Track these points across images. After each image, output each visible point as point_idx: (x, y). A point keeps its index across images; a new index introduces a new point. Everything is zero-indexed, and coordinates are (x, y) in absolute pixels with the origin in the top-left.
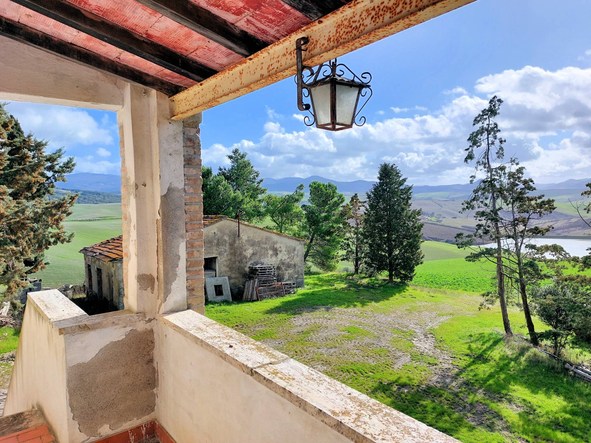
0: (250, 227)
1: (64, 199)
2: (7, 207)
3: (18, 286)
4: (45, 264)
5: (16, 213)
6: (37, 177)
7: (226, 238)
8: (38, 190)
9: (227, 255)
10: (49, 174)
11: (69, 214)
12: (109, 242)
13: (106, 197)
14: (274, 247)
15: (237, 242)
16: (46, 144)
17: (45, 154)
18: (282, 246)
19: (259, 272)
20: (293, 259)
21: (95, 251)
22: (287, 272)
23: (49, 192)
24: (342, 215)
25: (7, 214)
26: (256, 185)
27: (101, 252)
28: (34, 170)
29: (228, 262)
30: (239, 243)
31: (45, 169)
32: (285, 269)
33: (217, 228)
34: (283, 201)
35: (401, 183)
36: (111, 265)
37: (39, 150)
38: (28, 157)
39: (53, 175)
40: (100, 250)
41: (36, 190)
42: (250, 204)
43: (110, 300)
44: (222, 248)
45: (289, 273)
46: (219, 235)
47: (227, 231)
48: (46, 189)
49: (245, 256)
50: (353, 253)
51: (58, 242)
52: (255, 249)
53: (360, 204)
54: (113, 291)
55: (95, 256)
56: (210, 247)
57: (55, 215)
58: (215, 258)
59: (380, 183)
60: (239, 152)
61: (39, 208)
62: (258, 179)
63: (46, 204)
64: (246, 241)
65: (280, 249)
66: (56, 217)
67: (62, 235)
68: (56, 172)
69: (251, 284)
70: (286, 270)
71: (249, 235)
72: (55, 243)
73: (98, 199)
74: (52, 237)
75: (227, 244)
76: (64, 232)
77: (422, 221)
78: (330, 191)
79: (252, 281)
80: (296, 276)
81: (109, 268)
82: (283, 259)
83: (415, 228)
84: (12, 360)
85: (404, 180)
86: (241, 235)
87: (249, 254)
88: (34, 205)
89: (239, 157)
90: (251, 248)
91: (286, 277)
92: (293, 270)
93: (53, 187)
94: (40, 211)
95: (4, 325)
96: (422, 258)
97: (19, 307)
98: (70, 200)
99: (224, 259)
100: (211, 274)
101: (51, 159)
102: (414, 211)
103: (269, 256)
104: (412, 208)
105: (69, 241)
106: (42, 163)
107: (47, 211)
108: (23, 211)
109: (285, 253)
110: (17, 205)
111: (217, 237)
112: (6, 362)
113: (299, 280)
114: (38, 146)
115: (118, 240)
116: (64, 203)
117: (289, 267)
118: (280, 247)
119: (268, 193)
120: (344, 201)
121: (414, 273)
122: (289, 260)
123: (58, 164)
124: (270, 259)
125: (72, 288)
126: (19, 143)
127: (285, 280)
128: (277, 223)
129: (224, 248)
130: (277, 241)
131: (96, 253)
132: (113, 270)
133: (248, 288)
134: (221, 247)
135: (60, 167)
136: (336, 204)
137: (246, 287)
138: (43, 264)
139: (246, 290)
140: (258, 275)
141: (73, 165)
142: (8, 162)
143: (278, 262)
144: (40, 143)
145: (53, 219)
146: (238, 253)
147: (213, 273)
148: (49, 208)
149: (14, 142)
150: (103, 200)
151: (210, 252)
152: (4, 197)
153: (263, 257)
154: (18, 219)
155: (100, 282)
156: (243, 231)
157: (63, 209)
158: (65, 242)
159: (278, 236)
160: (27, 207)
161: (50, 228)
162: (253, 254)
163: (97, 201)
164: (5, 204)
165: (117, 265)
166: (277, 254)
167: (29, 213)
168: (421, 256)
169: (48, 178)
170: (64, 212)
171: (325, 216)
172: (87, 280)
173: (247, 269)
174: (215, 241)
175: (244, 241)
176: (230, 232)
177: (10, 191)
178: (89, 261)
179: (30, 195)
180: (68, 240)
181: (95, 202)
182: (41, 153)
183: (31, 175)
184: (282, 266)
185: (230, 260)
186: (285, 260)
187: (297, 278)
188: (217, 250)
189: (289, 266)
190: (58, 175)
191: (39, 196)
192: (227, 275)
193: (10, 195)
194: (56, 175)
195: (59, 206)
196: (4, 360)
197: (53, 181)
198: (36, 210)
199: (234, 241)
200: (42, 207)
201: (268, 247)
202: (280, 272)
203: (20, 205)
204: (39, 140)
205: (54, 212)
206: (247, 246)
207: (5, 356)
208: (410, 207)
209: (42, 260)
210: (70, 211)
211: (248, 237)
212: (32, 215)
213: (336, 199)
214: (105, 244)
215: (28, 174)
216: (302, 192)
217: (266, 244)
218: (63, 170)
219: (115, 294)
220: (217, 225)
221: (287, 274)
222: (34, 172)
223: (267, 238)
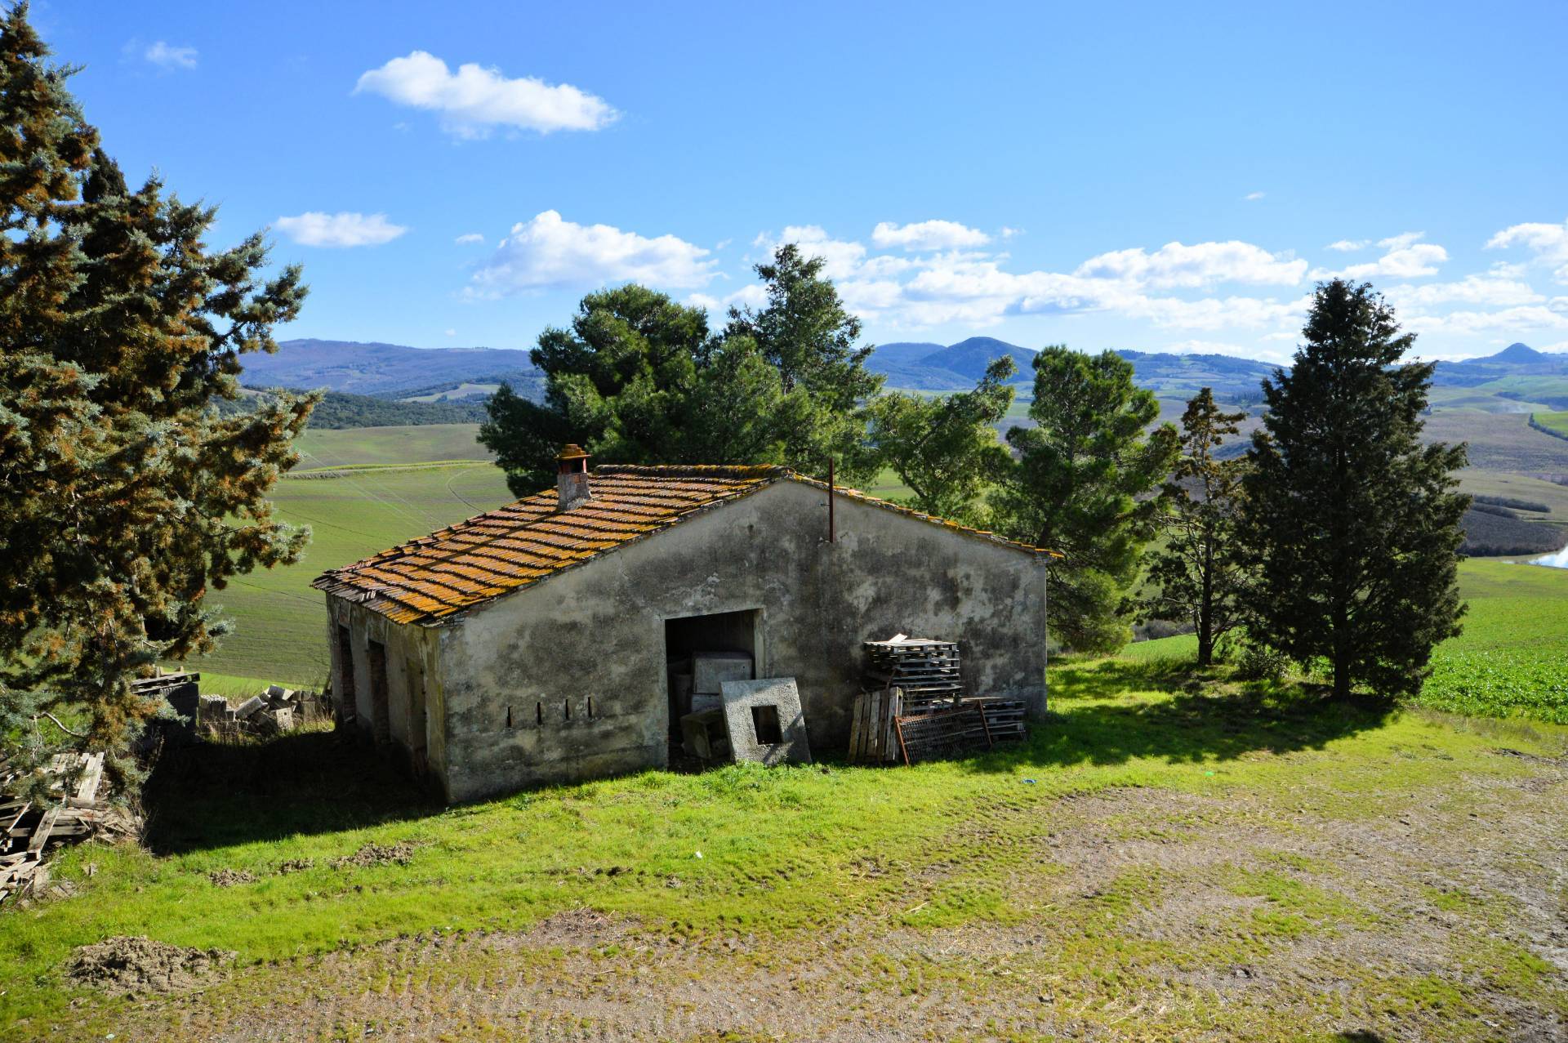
0: (865, 508)
1: (272, 413)
2: (84, 442)
3: (128, 715)
4: (213, 633)
5: (114, 460)
6: (181, 334)
7: (788, 544)
8: (186, 382)
9: (792, 604)
10: (222, 324)
11: (289, 464)
12: (403, 555)
13: (364, 409)
14: (945, 574)
15: (825, 558)
16: (208, 217)
17: (206, 253)
18: (972, 573)
19: (903, 665)
20: (1009, 618)
21: (363, 583)
22: (989, 664)
23: (220, 388)
24: (1150, 463)
25: (82, 464)
26: (849, 366)
27: (382, 587)
28: (171, 308)
29: (796, 628)
30: (832, 564)
31: (208, 305)
32: (982, 652)
33: (757, 509)
34: (941, 417)
35: (1394, 352)
36: (418, 634)
37: (189, 239)
38: (150, 260)
39: (235, 330)
40: (377, 580)
41: (178, 379)
42: (833, 428)
43: (417, 750)
44: (774, 580)
45: (994, 667)
46: (764, 534)
47: (790, 522)
48: (209, 378)
49: (850, 605)
50: (1196, 595)
51: (256, 561)
52: (884, 583)
53: (1221, 426)
54: (424, 721)
55: (366, 601)
56: (735, 576)
57: (244, 468)
58: (752, 613)
59: (1310, 349)
60: (799, 254)
61: (192, 444)
62: (857, 345)
63: (213, 429)
64: (854, 555)
65: (965, 583)
66: (249, 476)
67: (269, 539)
68: (241, 318)
69: (876, 705)
70: (987, 656)
71: (864, 535)
72: (246, 564)
73: (343, 414)
74: (234, 544)
75: (792, 567)
76: (275, 529)
77: (1461, 490)
78: (1107, 380)
79: (877, 696)
80: (1019, 676)
81: (409, 645)
82: (977, 619)
83: (1437, 509)
84: (112, 976)
85: (1406, 341)
86: (838, 535)
87: (862, 600)
88: (172, 432)
89: (797, 274)
90: (871, 579)
91: (987, 679)
92: (1008, 656)
93: (234, 369)
94: (192, 453)
95: (88, 834)
96: (1457, 616)
97: (132, 783)
98: (294, 416)
99: (781, 617)
100: (736, 666)
101: (228, 271)
102: (1434, 451)
103: (930, 606)
104: (1425, 439)
105: (289, 561)
106: (198, 281)
107: (218, 457)
108: (137, 454)
109: (984, 596)
110: (116, 434)
111: (757, 541)
112: (91, 986)
113: (1028, 690)
114: (186, 223)
115: (428, 545)
116: (273, 427)
117: (996, 646)
118: (968, 577)
119: (886, 391)
120: (1155, 414)
121: (1425, 669)
122: (995, 621)
123: (249, 289)
124: (933, 619)
125: (290, 699)
126: (118, 213)
127: (982, 688)
128: (918, 491)
129: (782, 578)
130: (956, 554)
131: (366, 591)
132: (424, 651)
133: (865, 718)
134: (769, 576)
135: (257, 300)
136: (1128, 427)
137: (857, 715)
138: (206, 633)
139: (857, 724)
140: (899, 673)
141: (299, 295)
142: (83, 278)
143: (960, 630)
144: (189, 212)
145: (238, 483)
146: (828, 596)
147: (745, 663)
148: (225, 443)
149: (102, 208)
150: (357, 418)
151: (737, 592)
152: (71, 403)
153: (909, 610)
154: (120, 485)
155: (380, 688)
156: (844, 519)
157: (271, 447)
158: (278, 565)
159: (960, 539)
160: (151, 440)
161: (228, 514)
162: (879, 601)
163: (339, 420)
164: (78, 430)
165: (437, 637)
166: (954, 603)
167: (156, 462)
168: (1455, 610)
169: (219, 340)
170: (273, 458)
171: (1090, 468)
172: (338, 676)
173: (856, 652)
174: (752, 555)
175: (847, 556)
176: (800, 524)
177: (91, 381)
178: (343, 615)
179: (157, 396)
180: (286, 554)
181: (337, 425)
182: (193, 251)
183: (160, 324)
184: (972, 643)
185: (800, 620)
186: (982, 620)
187: (1021, 684)
188: (758, 587)
189: (995, 642)
190: (249, 330)
191: (189, 402)
192: (790, 671)
193: (95, 396)
194: (243, 330)
195: (258, 437)
196: (84, 973)
197: (236, 347)
198: (180, 452)
199: (815, 557)
200: (200, 441)
201: (927, 576)
202: (968, 663)
203: (127, 435)
204: (185, 204)
205: (240, 456)
206: (858, 572)
207: (86, 959)
208: (1419, 434)
209: (201, 621)
210: (290, 455)
211: (860, 542)
212: (167, 469)
213: (1125, 408)
214: (392, 558)
215: (153, 324)
216: (1004, 386)
217: (919, 565)
218: (267, 310)
219: (433, 732)
220: (760, 499)
221: (988, 670)
222: (173, 314)
223: (924, 546)
